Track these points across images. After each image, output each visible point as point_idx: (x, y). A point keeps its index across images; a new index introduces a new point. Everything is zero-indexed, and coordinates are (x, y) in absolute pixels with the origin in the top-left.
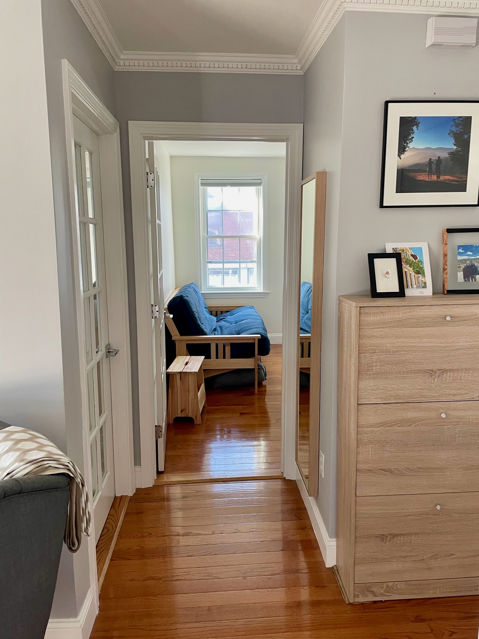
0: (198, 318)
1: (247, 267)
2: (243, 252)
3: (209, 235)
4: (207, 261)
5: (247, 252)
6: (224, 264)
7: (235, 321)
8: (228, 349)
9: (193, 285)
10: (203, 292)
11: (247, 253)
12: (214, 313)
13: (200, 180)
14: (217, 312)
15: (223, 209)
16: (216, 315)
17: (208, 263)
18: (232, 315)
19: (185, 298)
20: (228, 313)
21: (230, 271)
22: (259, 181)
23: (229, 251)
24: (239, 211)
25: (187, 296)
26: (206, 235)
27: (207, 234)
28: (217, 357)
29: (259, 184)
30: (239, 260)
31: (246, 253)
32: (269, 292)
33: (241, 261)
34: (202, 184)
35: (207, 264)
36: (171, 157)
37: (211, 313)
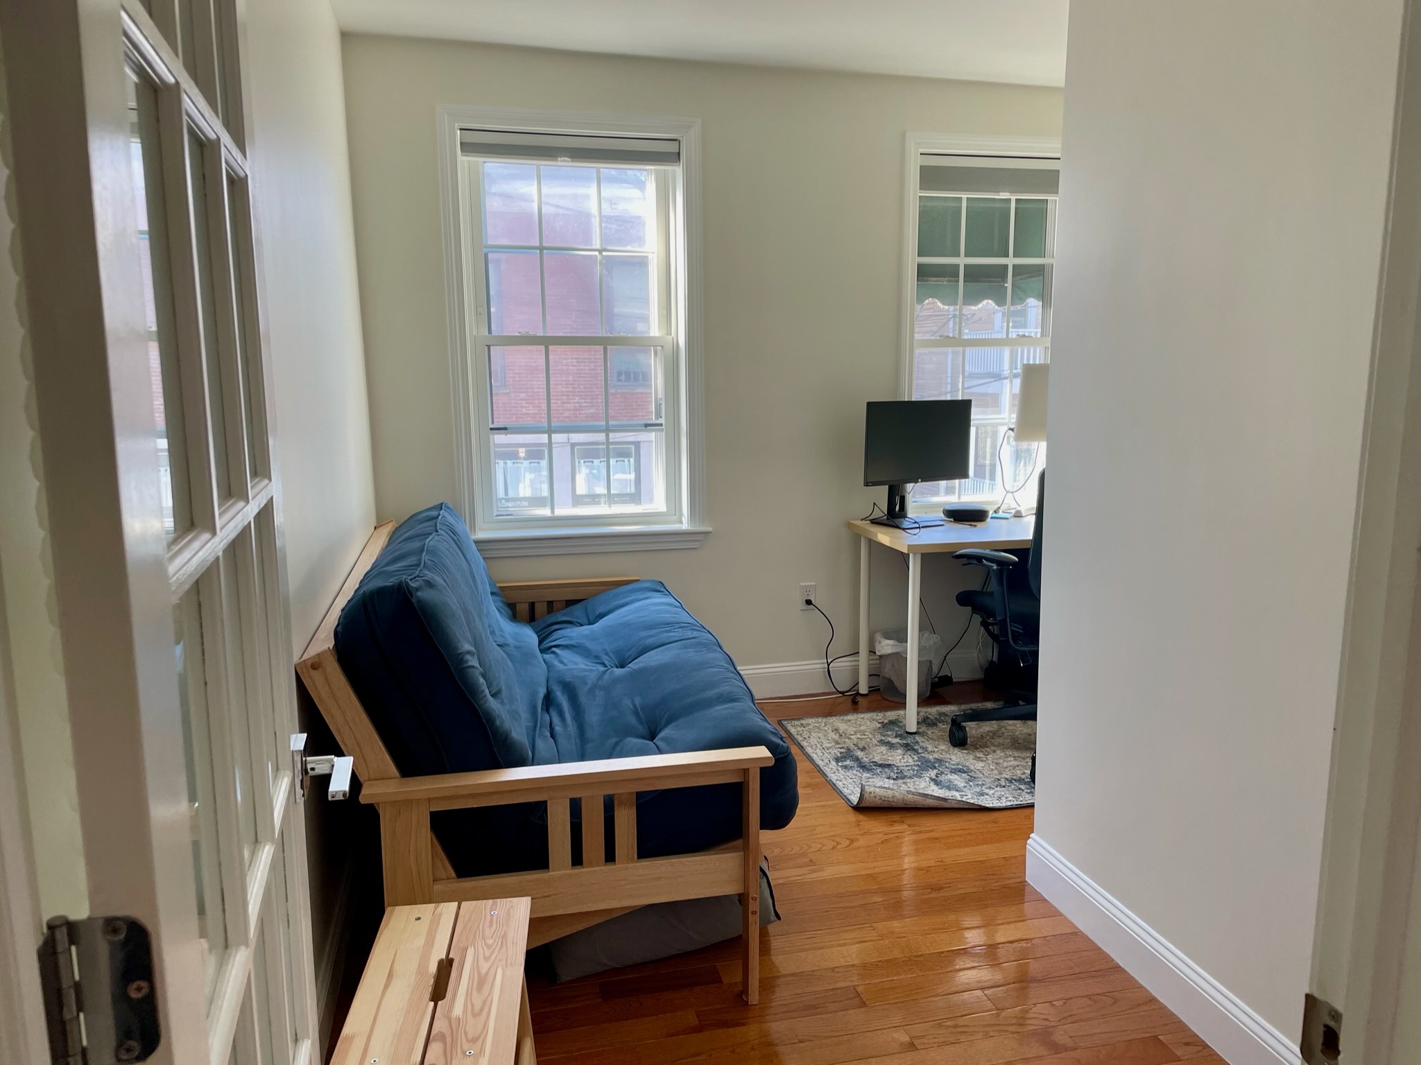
0: (482, 680)
1: (568, 439)
2: (559, 402)
3: (493, 334)
4: (491, 426)
5: (570, 403)
6: (553, 435)
7: (618, 652)
8: (626, 822)
9: (447, 515)
10: (481, 535)
11: (569, 405)
12: (523, 608)
13: (459, 132)
14: (532, 605)
15: (545, 244)
16: (531, 619)
17: (494, 434)
18: (592, 618)
19: (419, 594)
20: (577, 610)
21: (522, 452)
22: (672, 147)
23: (521, 399)
24: (600, 251)
25: (429, 584)
26: (487, 334)
27: (490, 331)
28: (577, 860)
29: (675, 157)
30: (604, 423)
31: (566, 405)
32: (710, 529)
33: (613, 426)
34: (467, 147)
35: (491, 436)
36: (347, 37)
37: (513, 611)
